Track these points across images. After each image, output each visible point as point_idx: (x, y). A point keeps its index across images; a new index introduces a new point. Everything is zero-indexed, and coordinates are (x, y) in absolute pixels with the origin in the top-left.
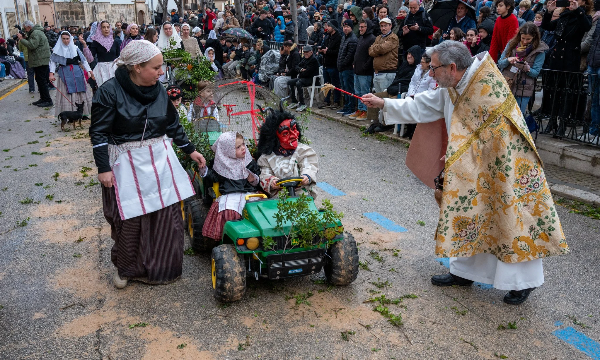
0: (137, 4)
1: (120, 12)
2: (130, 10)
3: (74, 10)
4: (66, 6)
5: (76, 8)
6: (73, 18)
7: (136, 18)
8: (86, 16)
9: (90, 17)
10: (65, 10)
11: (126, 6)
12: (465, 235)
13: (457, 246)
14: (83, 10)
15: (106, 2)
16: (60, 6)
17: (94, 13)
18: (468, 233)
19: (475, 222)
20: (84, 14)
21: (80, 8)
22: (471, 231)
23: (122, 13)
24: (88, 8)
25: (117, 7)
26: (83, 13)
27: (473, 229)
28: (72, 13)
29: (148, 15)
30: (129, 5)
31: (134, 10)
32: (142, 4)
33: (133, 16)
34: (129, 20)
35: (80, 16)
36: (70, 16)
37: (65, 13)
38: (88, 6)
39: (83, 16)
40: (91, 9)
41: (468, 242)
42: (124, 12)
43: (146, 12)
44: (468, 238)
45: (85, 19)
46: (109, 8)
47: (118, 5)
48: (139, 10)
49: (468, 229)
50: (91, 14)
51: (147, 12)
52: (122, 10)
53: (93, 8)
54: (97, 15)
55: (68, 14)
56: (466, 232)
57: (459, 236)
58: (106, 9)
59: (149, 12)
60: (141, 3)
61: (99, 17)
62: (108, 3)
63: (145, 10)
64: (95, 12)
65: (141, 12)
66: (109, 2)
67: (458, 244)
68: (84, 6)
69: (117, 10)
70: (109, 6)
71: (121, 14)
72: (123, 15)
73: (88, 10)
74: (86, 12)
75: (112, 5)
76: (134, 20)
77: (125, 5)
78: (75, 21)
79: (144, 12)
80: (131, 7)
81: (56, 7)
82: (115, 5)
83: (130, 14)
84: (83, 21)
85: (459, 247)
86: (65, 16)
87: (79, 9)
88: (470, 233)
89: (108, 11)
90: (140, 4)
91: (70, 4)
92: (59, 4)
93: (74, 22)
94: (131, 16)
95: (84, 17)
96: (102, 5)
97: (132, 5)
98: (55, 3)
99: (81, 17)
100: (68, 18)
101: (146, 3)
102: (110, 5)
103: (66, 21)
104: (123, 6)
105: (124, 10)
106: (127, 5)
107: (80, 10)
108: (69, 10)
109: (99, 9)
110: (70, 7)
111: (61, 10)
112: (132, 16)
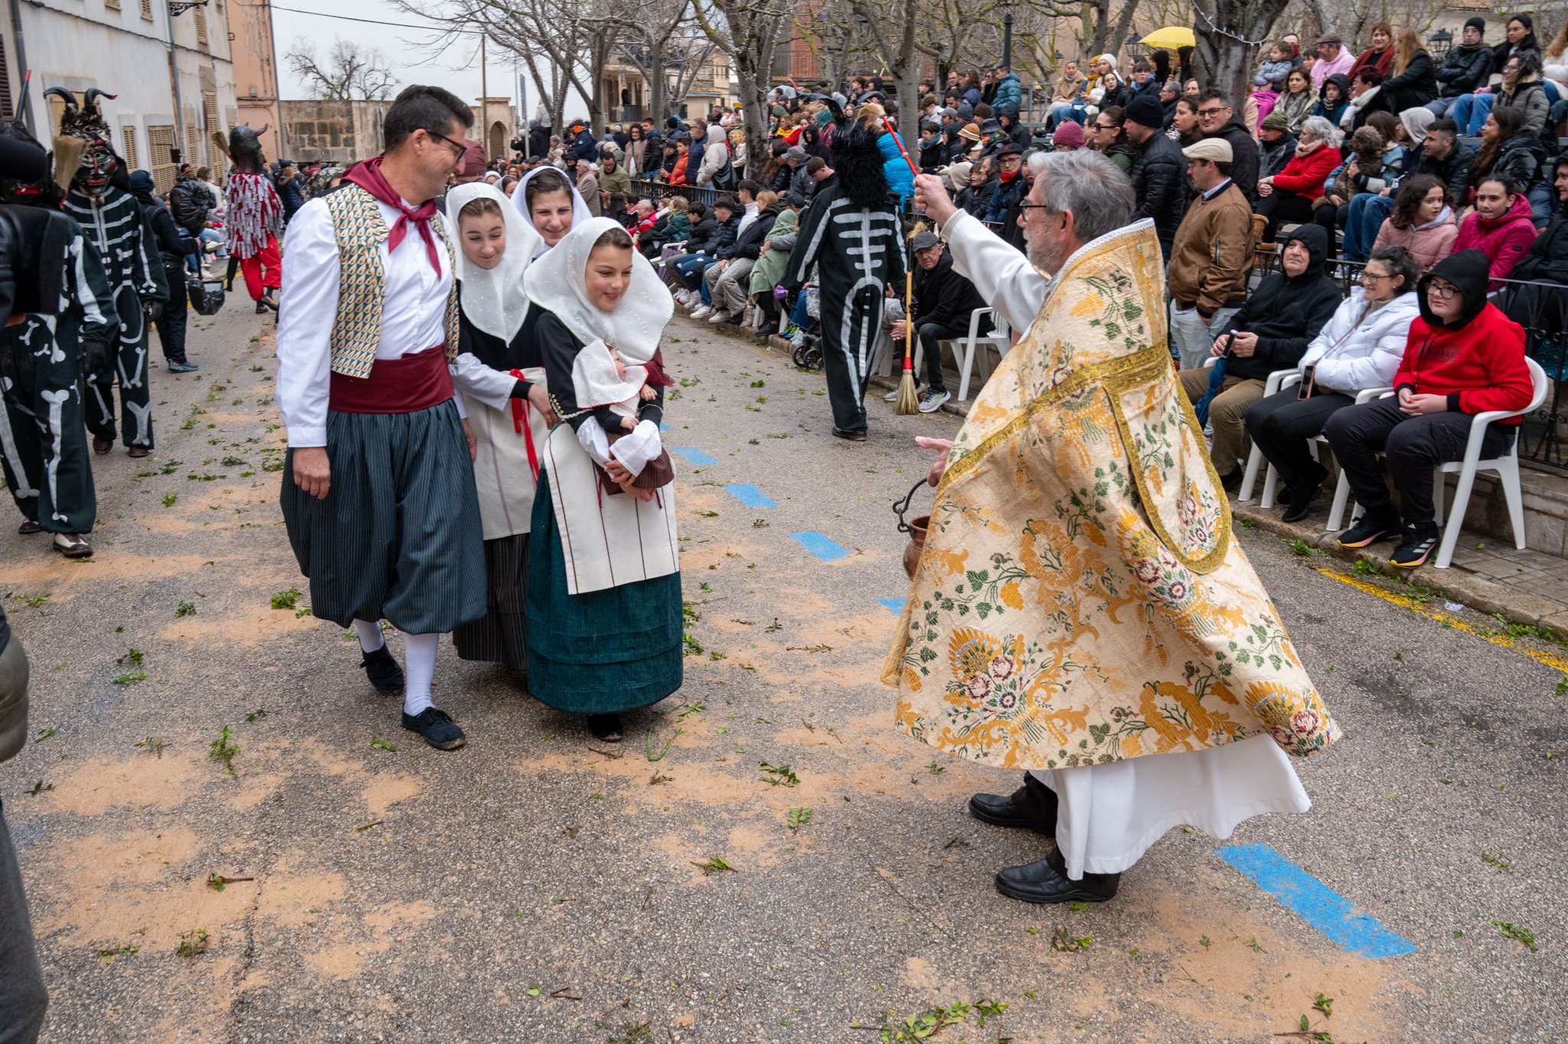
3: (328, 121)
4: (308, 110)
5: (334, 116)
6: (323, 140)
8: (358, 137)
9: (368, 139)
10: (306, 120)
12: (983, 691)
13: (961, 722)
14: (352, 122)
16: (295, 111)
18: (992, 687)
19: (1010, 657)
20: (353, 132)
21: (342, 116)
22: (999, 681)
24: (363, 116)
26: (350, 128)
27: (1006, 677)
28: (323, 129)
35: (343, 136)
36: (316, 136)
37: (305, 128)
39: (350, 135)
41: (993, 717)
43: (510, 125)
44: (993, 703)
48: (492, 121)
49: (992, 674)
50: (371, 131)
55: (312, 132)
56: (987, 684)
57: (967, 693)
63: (509, 120)
67: (966, 717)
68: (354, 112)
73: (365, 120)
74: (357, 125)
78: (329, 148)
79: (506, 125)
81: (284, 113)
84: (349, 149)
85: (968, 727)
86: (305, 136)
87: (341, 119)
88: (999, 688)
91: (320, 106)
92: (292, 105)
93: (327, 152)
95: (353, 138)
98: (282, 104)
99: (346, 140)
100: (312, 142)
103: (307, 148)
107: (344, 122)
108: (316, 122)
110: (320, 113)
111: (296, 120)
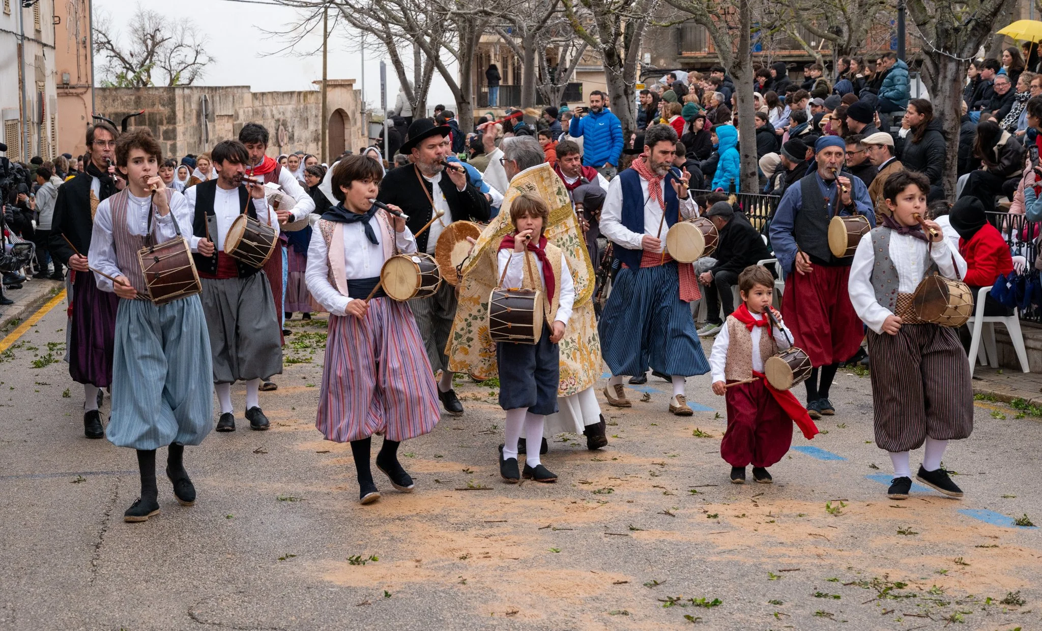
0: (328, 89)
1: (277, 116)
2: (306, 108)
3: (147, 111)
4: (125, 98)
5: (154, 105)
7: (324, 133)
8: (180, 128)
9: (191, 131)
11: (295, 97)
14: (174, 112)
15: (238, 87)
16: (110, 100)
17: (203, 118)
20: (175, 123)
21: (163, 105)
23: (281, 117)
24: (187, 104)
25: (270, 102)
26: (172, 119)
29: (359, 124)
30: (306, 94)
31: (317, 109)
32: (344, 90)
33: (315, 126)
34: (299, 140)
35: (163, 128)
38: (186, 99)
39: (171, 127)
40: (194, 106)
42: (288, 115)
43: (354, 114)
45: (175, 138)
46: (245, 105)
47: (271, 93)
48: (332, 108)
50: (194, 121)
51: (358, 116)
52: (281, 108)
53: (200, 104)
54: (210, 126)
58: (237, 106)
59: (362, 113)
60: (341, 86)
61: (214, 131)
62: (245, 90)
63: (352, 107)
64: (207, 116)
65: (340, 114)
66: (248, 87)
68: (177, 100)
69: (267, 109)
70: (248, 97)
71: (278, 120)
72: (285, 124)
73: (188, 110)
74: (179, 115)
75: (255, 95)
76: (316, 140)
77: (292, 93)
79: (349, 114)
80: (311, 99)
81: (98, 101)
82: (263, 94)
83: (305, 121)
84: (169, 143)
87: (161, 108)
89: (241, 112)
90: (338, 91)
91: (138, 94)
92: (108, 93)
94: (306, 128)
95: (174, 130)
96: (226, 96)
97: (312, 93)
98: (96, 92)
99: (166, 132)
101: (356, 87)
102: (250, 96)
104: (286, 97)
105: (288, 108)
106: (299, 93)
107: (165, 111)
109: (218, 107)
111: (110, 109)
112: (312, 127)
